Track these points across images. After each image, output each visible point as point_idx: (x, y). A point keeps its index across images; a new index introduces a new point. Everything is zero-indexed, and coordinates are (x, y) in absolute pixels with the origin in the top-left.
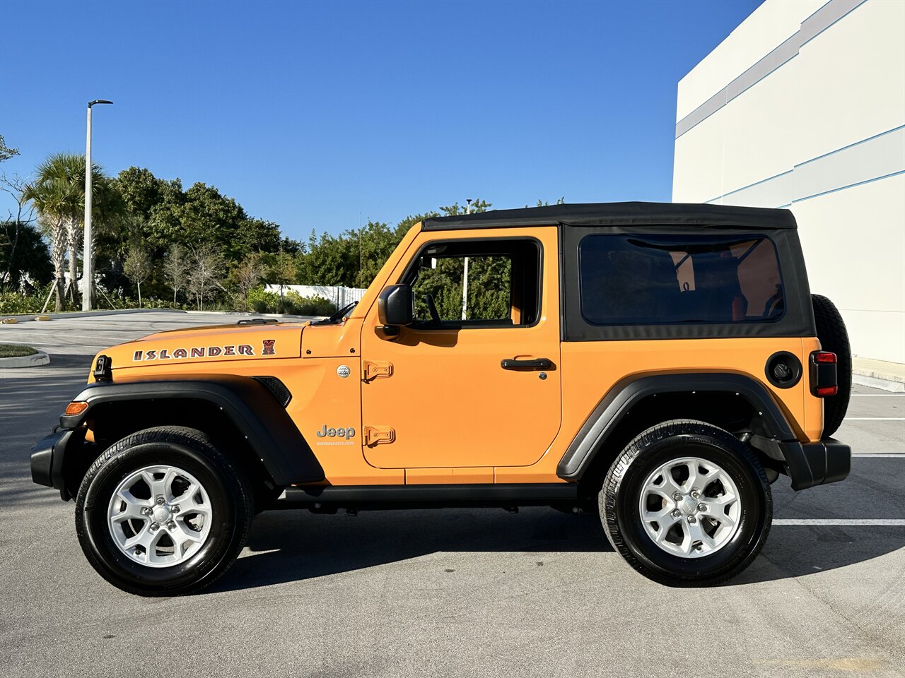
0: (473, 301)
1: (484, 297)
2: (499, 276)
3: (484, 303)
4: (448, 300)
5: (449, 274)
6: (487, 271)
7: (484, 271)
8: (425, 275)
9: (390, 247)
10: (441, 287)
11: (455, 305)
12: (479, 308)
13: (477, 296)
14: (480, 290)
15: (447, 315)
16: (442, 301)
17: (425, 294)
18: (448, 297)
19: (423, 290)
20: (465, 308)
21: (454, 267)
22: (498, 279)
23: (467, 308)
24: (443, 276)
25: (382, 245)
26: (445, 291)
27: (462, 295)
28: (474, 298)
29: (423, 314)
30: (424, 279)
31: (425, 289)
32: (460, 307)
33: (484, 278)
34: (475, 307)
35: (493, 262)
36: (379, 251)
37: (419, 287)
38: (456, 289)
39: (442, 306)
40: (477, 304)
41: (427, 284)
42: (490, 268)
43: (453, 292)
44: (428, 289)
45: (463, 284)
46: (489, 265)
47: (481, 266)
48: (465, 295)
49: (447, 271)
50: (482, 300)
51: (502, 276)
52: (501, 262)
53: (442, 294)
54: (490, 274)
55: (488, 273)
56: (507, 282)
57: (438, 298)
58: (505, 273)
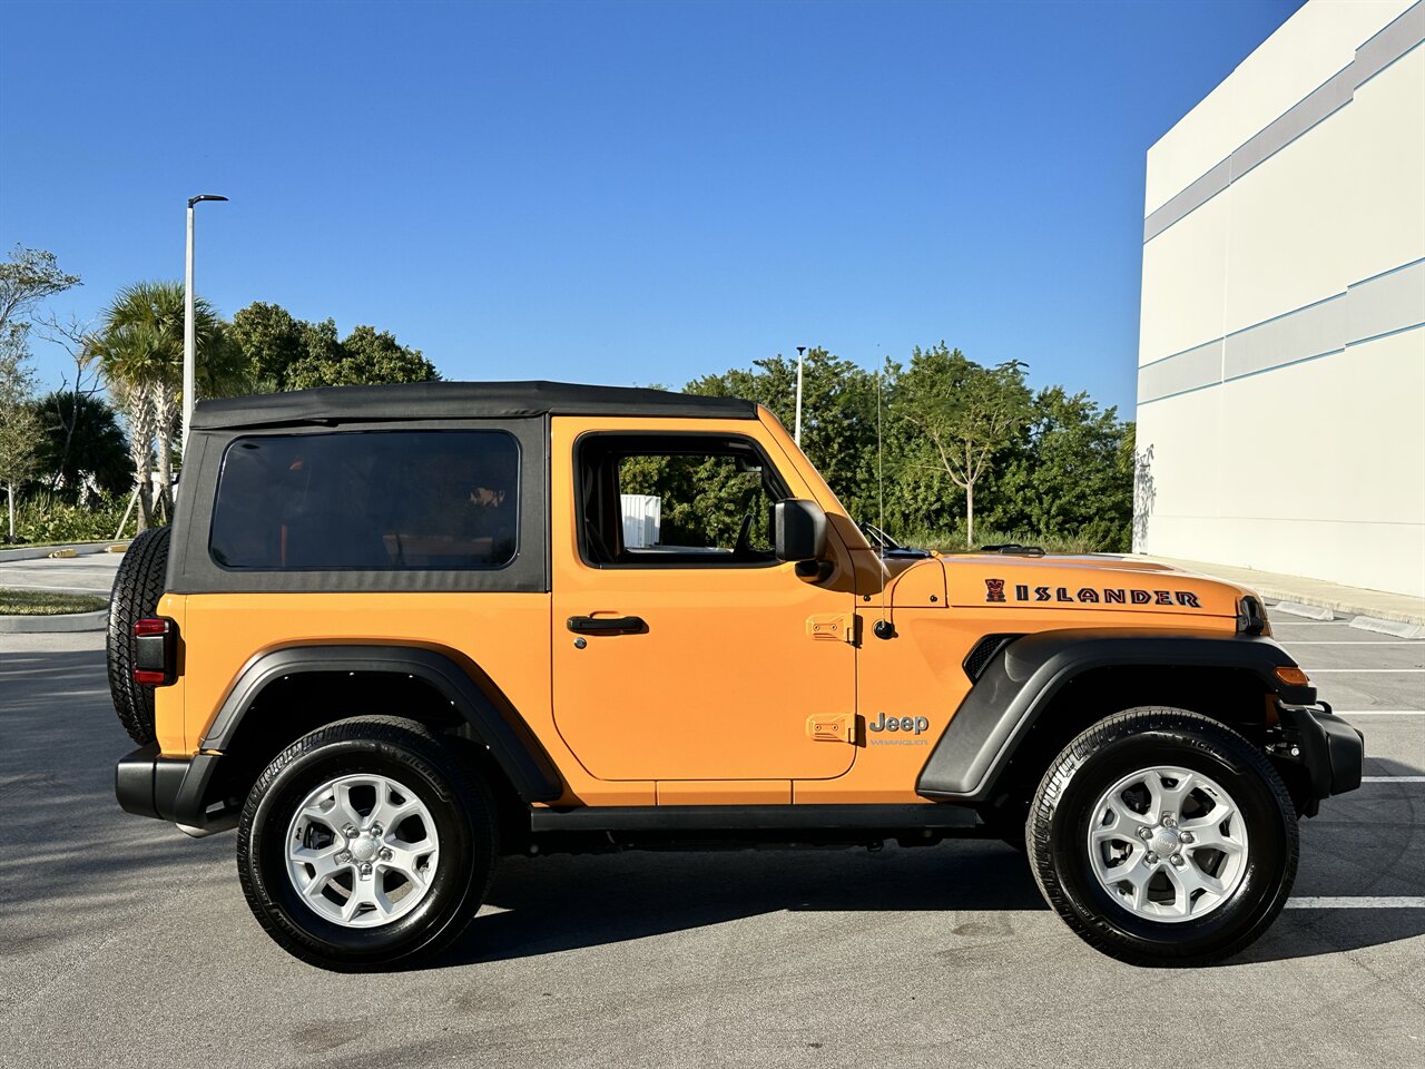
2: (849, 475)
6: (829, 465)
7: (826, 466)
17: (730, 502)
22: (847, 479)
30: (728, 478)
35: (840, 451)
37: (720, 490)
42: (834, 461)
46: (833, 457)
51: (855, 473)
52: (852, 451)
53: (757, 504)
54: (835, 471)
55: (832, 468)
56: (864, 481)
57: (752, 509)
58: (861, 468)
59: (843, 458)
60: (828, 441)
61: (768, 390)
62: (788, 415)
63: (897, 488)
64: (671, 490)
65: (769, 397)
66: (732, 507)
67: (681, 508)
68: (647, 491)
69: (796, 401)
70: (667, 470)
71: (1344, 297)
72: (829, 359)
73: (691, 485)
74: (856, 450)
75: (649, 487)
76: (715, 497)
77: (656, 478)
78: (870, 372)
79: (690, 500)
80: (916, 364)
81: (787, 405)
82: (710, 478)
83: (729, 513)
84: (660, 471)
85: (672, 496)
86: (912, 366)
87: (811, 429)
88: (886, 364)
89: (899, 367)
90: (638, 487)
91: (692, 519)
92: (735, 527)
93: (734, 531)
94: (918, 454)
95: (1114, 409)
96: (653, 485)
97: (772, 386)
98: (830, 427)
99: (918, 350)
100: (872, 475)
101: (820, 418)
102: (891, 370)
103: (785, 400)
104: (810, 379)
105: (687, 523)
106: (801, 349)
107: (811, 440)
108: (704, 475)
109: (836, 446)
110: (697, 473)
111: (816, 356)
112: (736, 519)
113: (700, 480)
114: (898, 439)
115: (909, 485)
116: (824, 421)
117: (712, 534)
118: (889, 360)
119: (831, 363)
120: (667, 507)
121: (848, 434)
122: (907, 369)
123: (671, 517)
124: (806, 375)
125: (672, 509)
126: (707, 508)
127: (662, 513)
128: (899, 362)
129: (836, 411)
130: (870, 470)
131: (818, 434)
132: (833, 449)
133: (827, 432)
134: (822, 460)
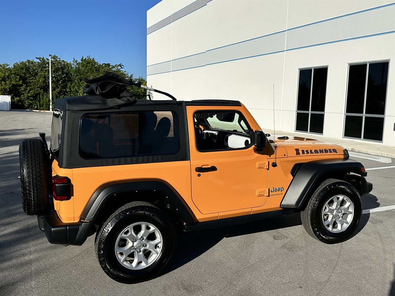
0: (55, 101)
2: (65, 90)
4: (43, 100)
5: (41, 89)
6: (59, 87)
7: (58, 87)
8: (30, 89)
9: (11, 75)
10: (39, 94)
11: (46, 102)
14: (57, 96)
15: (43, 107)
16: (40, 100)
17: (31, 97)
18: (43, 99)
19: (30, 95)
20: (51, 103)
21: (43, 85)
22: (64, 91)
24: (39, 89)
25: (7, 74)
26: (41, 96)
27: (49, 98)
28: (55, 99)
29: (31, 106)
30: (30, 90)
31: (31, 95)
32: (49, 103)
33: (58, 90)
35: (62, 84)
36: (6, 77)
37: (28, 94)
38: (46, 95)
39: (40, 103)
41: (32, 92)
42: (60, 86)
43: (45, 97)
44: (32, 95)
46: (60, 85)
47: (56, 85)
48: (51, 98)
49: (40, 87)
51: (66, 89)
52: (65, 84)
53: (39, 97)
55: (60, 88)
56: (69, 92)
57: (38, 99)
58: (68, 88)
59: (63, 86)
60: (58, 81)
61: (40, 66)
62: (47, 73)
63: (78, 94)
64: (13, 94)
65: (41, 68)
66: (32, 98)
67: (16, 99)
68: (6, 94)
69: (49, 69)
70: (12, 88)
71: (205, 53)
73: (19, 92)
74: (66, 83)
75: (7, 93)
76: (27, 96)
77: (8, 90)
78: (69, 62)
79: (19, 96)
80: (82, 61)
81: (46, 71)
82: (25, 90)
83: (31, 100)
84: (10, 88)
85: (13, 95)
87: (53, 77)
89: (76, 61)
90: (3, 93)
91: (20, 102)
92: (33, 104)
93: (33, 105)
95: (132, 75)
96: (7, 92)
97: (41, 65)
98: (59, 77)
99: (83, 57)
100: (71, 90)
102: (75, 62)
103: (45, 69)
105: (18, 103)
106: (50, 55)
107: (53, 81)
108: (23, 89)
109: (60, 82)
110: (21, 89)
111: (54, 57)
112: (33, 102)
113: (21, 91)
114: (78, 81)
115: (81, 93)
116: (57, 75)
117: (27, 106)
118: (74, 59)
119: (58, 60)
120: (12, 98)
121: (64, 79)
122: (79, 62)
123: (14, 101)
124: (51, 63)
125: (14, 99)
126: (24, 98)
127: (11, 100)
129: (60, 73)
130: (70, 89)
131: (55, 79)
132: (59, 83)
133: (58, 78)
134: (57, 86)
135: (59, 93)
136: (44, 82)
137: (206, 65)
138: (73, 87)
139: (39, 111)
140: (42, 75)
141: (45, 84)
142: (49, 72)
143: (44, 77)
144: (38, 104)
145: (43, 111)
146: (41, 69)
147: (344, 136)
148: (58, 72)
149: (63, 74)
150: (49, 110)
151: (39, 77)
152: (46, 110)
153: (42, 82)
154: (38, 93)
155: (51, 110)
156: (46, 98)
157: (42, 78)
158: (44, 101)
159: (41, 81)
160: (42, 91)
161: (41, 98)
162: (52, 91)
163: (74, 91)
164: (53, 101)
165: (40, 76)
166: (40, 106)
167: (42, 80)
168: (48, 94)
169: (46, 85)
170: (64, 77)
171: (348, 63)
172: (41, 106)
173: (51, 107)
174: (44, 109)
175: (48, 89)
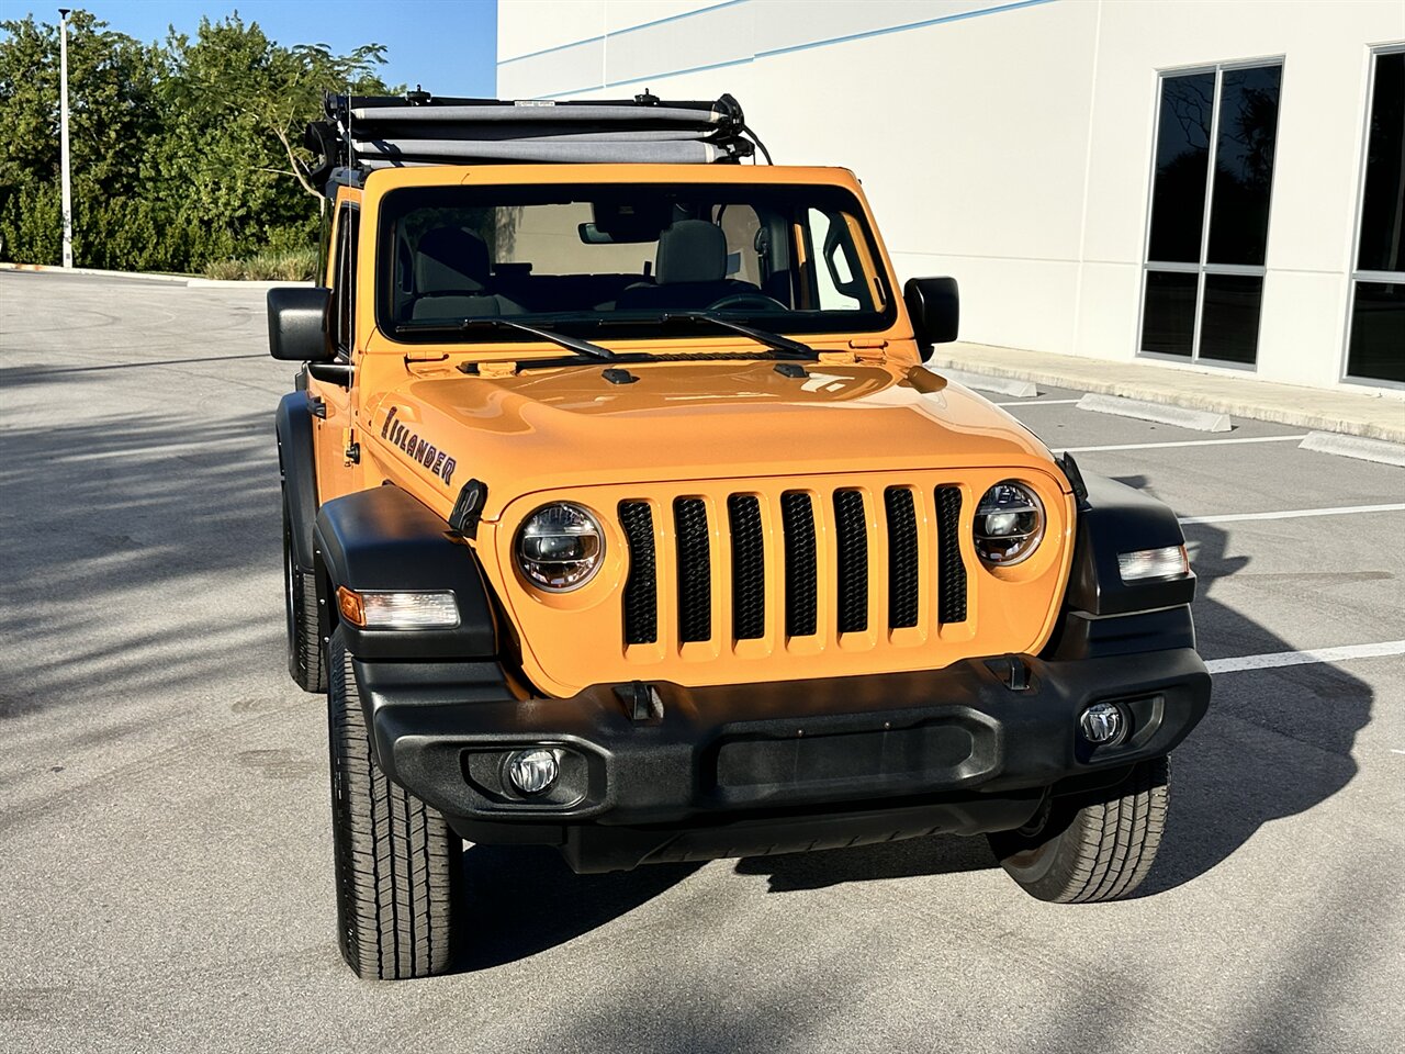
0: (85, 220)
1: (106, 211)
2: (131, 170)
3: (109, 223)
5: (25, 164)
6: (105, 157)
7: (101, 158)
10: (15, 188)
11: (46, 227)
12: (98, 233)
13: (91, 209)
14: (95, 198)
15: (31, 246)
16: (19, 215)
18: (32, 210)
20: (68, 232)
21: (34, 148)
22: (128, 175)
23: (74, 232)
24: (15, 164)
26: (23, 198)
27: (61, 206)
28: (87, 211)
32: (59, 231)
33: (100, 170)
34: (89, 230)
35: (118, 140)
38: (46, 193)
39: (18, 228)
40: (93, 225)
42: (111, 153)
43: (41, 201)
45: (60, 185)
46: (109, 147)
47: (91, 147)
48: (67, 207)
49: (21, 155)
50: (104, 217)
51: (138, 169)
52: (133, 141)
53: (16, 204)
54: (112, 164)
55: (109, 161)
56: (150, 179)
57: (10, 211)
58: (145, 163)
59: (122, 150)
60: (101, 127)
61: (18, 60)
62: (48, 91)
63: (192, 189)
65: (22, 70)
69: (59, 75)
72: (96, 26)
74: (138, 139)
78: (147, 44)
80: (205, 38)
81: (45, 80)
86: (200, 40)
87: (79, 112)
88: (169, 33)
89: (183, 39)
94: (216, 149)
97: (25, 55)
98: (104, 110)
99: (207, 20)
100: (159, 172)
101: (91, 99)
102: (175, 43)
103: (43, 74)
104: (73, 47)
106: (64, 12)
107: (80, 126)
109: (113, 135)
111: (81, 20)
114: (189, 129)
115: (206, 186)
116: (96, 102)
118: (172, 31)
119: (99, 32)
121: (127, 119)
122: (194, 42)
124: (69, 43)
128: (186, 34)
129: (111, 90)
130: (155, 166)
131: (89, 119)
132: (109, 137)
133: (99, 116)
134: (96, 151)
135: (106, 184)
136: (38, 131)
137: (757, 56)
138: (170, 159)
139: (14, 265)
140: (28, 101)
141: (42, 141)
142: (58, 88)
143: (37, 110)
144: (11, 234)
145: (30, 267)
146: (24, 75)
147: (1344, 376)
148: (102, 85)
149: (122, 97)
150: (59, 262)
151: (17, 110)
152: (45, 263)
153: (29, 132)
154: (9, 183)
155: (68, 262)
156: (47, 208)
157: (27, 112)
158: (35, 222)
159: (22, 129)
160: (27, 175)
161: (23, 210)
162: (75, 172)
163: (171, 179)
164: (78, 221)
165: (21, 103)
166: (20, 245)
167: (28, 124)
168: (57, 188)
169: (48, 146)
170: (131, 112)
171: (1369, 45)
172: (24, 244)
173: (67, 248)
174: (36, 257)
175: (56, 165)
